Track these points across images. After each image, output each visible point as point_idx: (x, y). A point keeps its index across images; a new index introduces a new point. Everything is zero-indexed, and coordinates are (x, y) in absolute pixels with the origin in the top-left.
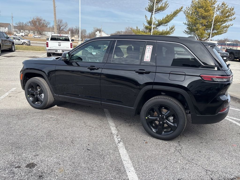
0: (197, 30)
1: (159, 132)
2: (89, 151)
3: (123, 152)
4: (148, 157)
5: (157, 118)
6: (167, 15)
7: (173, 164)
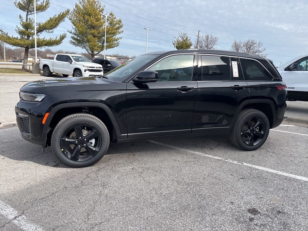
6: (50, 18)
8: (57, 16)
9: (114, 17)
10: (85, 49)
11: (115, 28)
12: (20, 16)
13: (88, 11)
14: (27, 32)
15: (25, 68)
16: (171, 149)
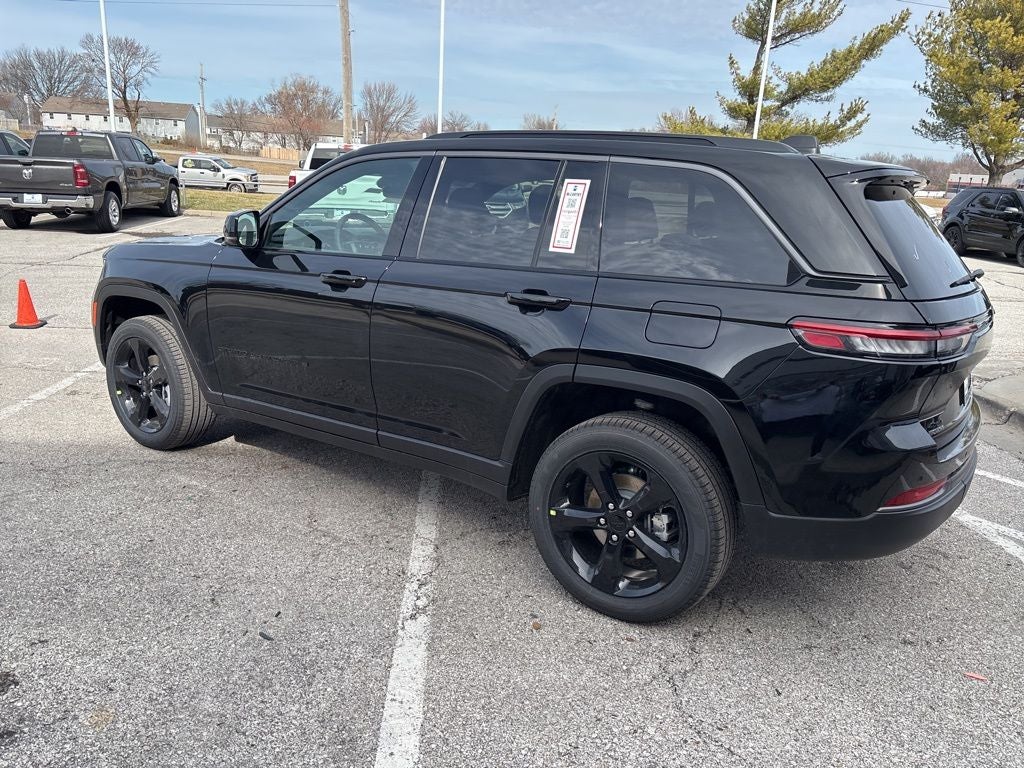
0: (977, 115)
1: (604, 582)
2: (266, 643)
3: (410, 660)
4: (508, 696)
5: (600, 515)
6: (834, 51)
7: (616, 740)
8: (858, 43)
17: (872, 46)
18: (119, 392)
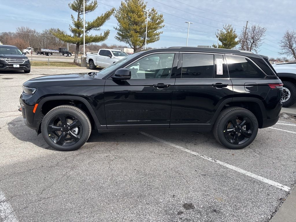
5: (233, 129)
6: (98, 17)
8: (104, 15)
9: (156, 12)
10: (128, 44)
11: (157, 23)
12: (72, 16)
13: (132, 8)
14: (78, 30)
15: (76, 62)
16: (155, 141)
17: (107, 16)
18: (50, 135)
